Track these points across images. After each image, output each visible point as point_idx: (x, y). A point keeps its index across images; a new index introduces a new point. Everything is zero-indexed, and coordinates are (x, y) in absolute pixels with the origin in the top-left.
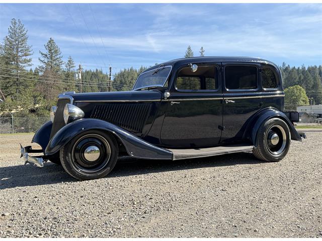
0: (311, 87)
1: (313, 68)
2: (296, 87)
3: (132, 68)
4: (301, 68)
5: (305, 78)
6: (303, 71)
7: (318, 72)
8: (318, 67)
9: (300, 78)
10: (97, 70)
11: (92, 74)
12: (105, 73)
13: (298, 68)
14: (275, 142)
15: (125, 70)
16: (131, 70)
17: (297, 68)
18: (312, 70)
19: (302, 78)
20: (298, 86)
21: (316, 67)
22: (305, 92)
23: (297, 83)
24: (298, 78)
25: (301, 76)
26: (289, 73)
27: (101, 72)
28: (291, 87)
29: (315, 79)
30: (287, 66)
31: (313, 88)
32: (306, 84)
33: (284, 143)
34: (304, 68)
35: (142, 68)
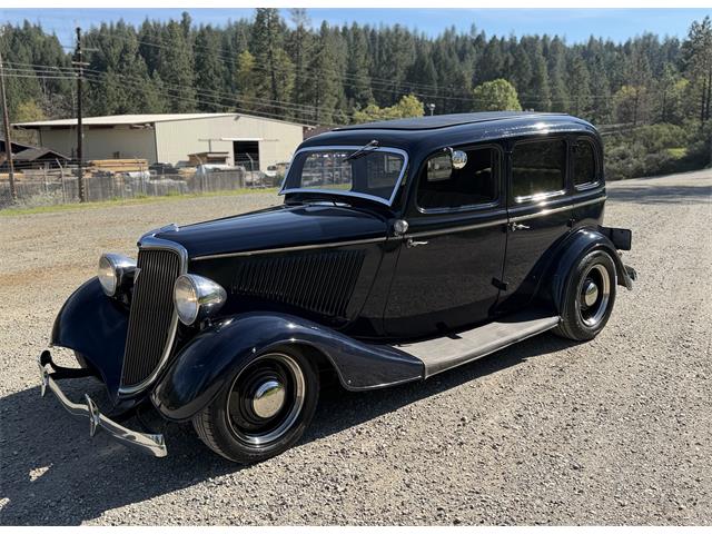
0: (528, 82)
1: (531, 40)
2: (498, 83)
3: (122, 20)
4: (507, 39)
5: (516, 62)
6: (512, 46)
7: (540, 48)
8: (541, 37)
9: (506, 62)
10: (26, 23)
11: (15, 34)
12: (51, 34)
13: (503, 39)
14: (591, 299)
15: (104, 25)
16: (119, 25)
17: (499, 38)
18: (529, 43)
19: (511, 62)
20: (503, 80)
21: (537, 38)
22: (515, 94)
23: (501, 73)
24: (502, 63)
25: (508, 58)
26: (486, 50)
27: (38, 30)
28: (490, 84)
29: (536, 64)
30: (479, 32)
31: (531, 84)
32: (518, 75)
33: (606, 301)
34: (513, 40)
35: (147, 21)
